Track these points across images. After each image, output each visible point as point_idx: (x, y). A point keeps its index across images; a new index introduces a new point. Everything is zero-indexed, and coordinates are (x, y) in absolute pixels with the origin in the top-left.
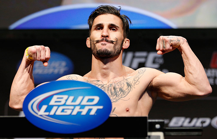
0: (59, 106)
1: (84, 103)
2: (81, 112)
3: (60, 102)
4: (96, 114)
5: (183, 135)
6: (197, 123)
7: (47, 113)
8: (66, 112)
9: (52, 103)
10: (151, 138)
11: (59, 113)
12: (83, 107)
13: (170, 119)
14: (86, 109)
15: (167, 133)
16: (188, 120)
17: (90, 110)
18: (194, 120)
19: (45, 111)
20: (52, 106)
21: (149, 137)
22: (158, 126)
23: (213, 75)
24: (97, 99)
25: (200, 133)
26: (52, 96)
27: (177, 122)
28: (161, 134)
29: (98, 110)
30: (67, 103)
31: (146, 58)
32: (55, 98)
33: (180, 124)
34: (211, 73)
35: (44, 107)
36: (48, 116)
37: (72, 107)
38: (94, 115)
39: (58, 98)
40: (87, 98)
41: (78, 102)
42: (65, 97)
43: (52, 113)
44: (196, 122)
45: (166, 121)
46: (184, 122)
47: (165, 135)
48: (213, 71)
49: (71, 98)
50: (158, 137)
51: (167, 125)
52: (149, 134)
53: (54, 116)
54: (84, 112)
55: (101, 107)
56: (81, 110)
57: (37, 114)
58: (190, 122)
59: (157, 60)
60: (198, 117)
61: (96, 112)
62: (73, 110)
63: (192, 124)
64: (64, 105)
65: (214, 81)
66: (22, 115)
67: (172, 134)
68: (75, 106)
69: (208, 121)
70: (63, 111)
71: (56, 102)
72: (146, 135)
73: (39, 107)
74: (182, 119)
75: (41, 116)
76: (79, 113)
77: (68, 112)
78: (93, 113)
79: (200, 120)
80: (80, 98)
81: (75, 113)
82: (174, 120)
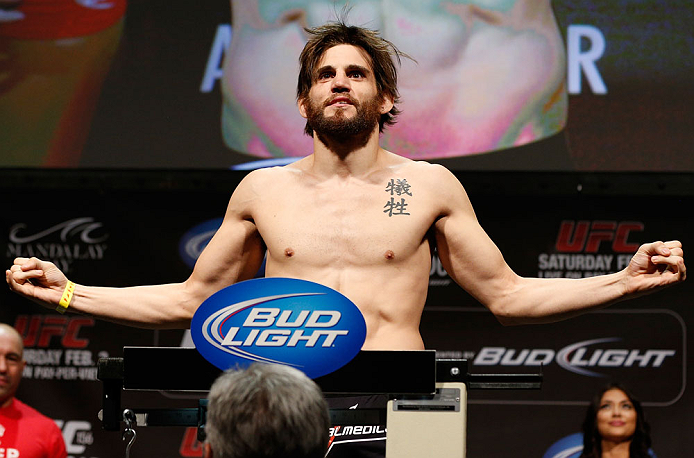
0: (262, 329)
1: (311, 323)
2: (306, 341)
3: (264, 320)
6: (529, 358)
7: (239, 343)
8: (276, 341)
9: (248, 322)
10: (443, 392)
11: (261, 342)
12: (309, 331)
13: (476, 352)
14: (316, 334)
15: (472, 385)
16: (511, 353)
17: (323, 337)
20: (249, 329)
21: (438, 390)
22: (455, 371)
23: (562, 266)
24: (336, 316)
25: (538, 385)
28: (461, 386)
29: (338, 337)
30: (278, 324)
34: (558, 261)
35: (233, 331)
36: (241, 347)
37: (288, 332)
38: (331, 347)
39: (260, 313)
42: (275, 311)
43: (248, 342)
45: (468, 355)
46: (502, 357)
47: (468, 388)
48: (561, 257)
50: (457, 392)
51: (471, 361)
52: (438, 385)
53: (253, 348)
54: (312, 341)
55: (345, 332)
56: (304, 338)
57: (220, 344)
58: (514, 357)
60: (531, 348)
61: (335, 342)
63: (519, 361)
64: (273, 326)
66: (188, 344)
67: (484, 385)
68: (293, 329)
69: (550, 354)
70: (269, 338)
71: (256, 320)
72: (433, 389)
74: (501, 351)
75: (227, 347)
76: (301, 343)
78: (328, 343)
79: (535, 353)
80: (304, 314)
81: (292, 342)
82: (484, 352)
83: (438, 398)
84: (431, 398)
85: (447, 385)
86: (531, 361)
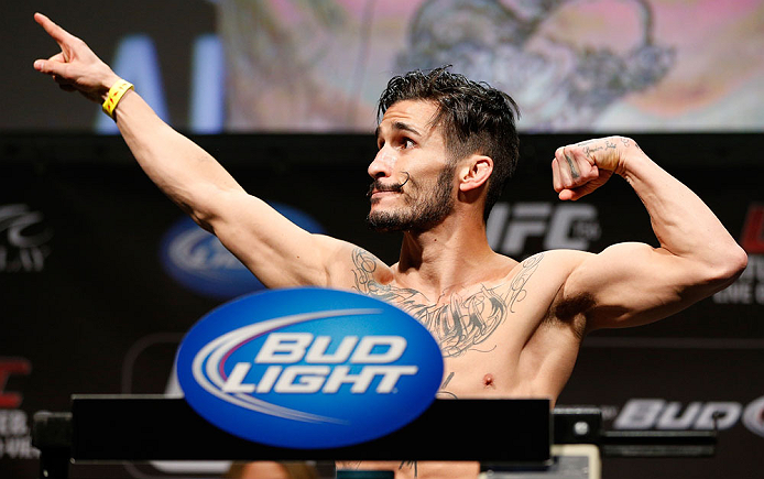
0: (284, 366)
1: (360, 356)
2: (352, 384)
3: (288, 353)
4: (395, 391)
5: (657, 453)
7: (249, 388)
8: (306, 384)
9: (264, 356)
10: (562, 462)
11: (284, 386)
12: (356, 369)
13: (620, 406)
14: (368, 374)
15: (609, 449)
16: (673, 409)
17: (378, 379)
18: (693, 410)
19: (244, 381)
20: (265, 366)
21: (556, 459)
22: (581, 428)
23: (750, 274)
24: (398, 345)
25: (710, 450)
26: (263, 336)
27: (640, 415)
28: (590, 452)
29: (402, 377)
31: (548, 220)
32: (273, 342)
33: (649, 420)
36: (254, 394)
37: (325, 370)
38: (391, 393)
39: (282, 342)
40: (369, 342)
41: (341, 355)
42: (304, 339)
43: (264, 386)
44: (698, 416)
45: (607, 413)
46: (660, 415)
47: (603, 456)
49: (322, 342)
50: (584, 461)
51: (610, 423)
52: (555, 450)
53: (271, 396)
54: (361, 384)
55: (411, 370)
56: (350, 379)
57: (219, 388)
58: (679, 415)
59: (580, 228)
60: (704, 400)
61: (397, 385)
62: (327, 377)
63: (686, 420)
64: (301, 362)
65: (753, 292)
66: (175, 392)
67: (626, 450)
68: (332, 366)
69: (733, 412)
70: (296, 380)
71: (276, 353)
72: (547, 455)
73: (226, 368)
74: (656, 406)
75: (231, 394)
76: (346, 386)
77: (313, 385)
78: (386, 386)
79: (711, 409)
80: (349, 342)
81: (332, 387)
82: (632, 408)
83: (555, 470)
84: (544, 469)
85: (569, 451)
86: (705, 421)
